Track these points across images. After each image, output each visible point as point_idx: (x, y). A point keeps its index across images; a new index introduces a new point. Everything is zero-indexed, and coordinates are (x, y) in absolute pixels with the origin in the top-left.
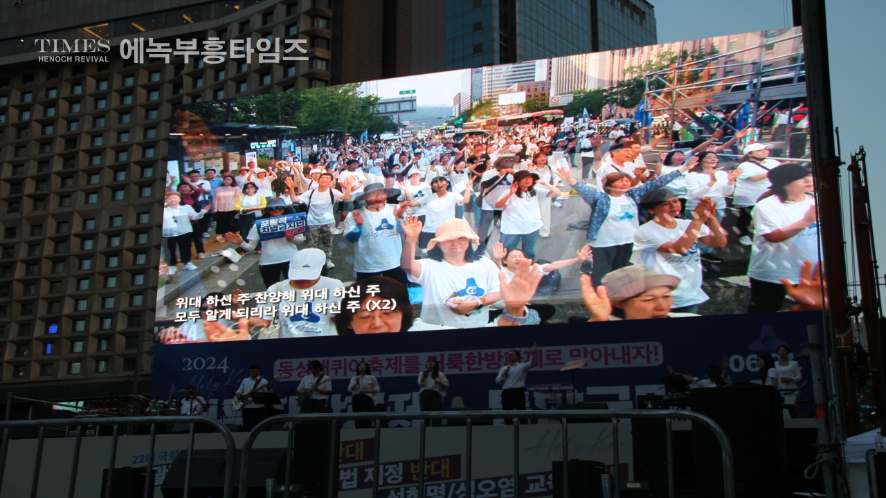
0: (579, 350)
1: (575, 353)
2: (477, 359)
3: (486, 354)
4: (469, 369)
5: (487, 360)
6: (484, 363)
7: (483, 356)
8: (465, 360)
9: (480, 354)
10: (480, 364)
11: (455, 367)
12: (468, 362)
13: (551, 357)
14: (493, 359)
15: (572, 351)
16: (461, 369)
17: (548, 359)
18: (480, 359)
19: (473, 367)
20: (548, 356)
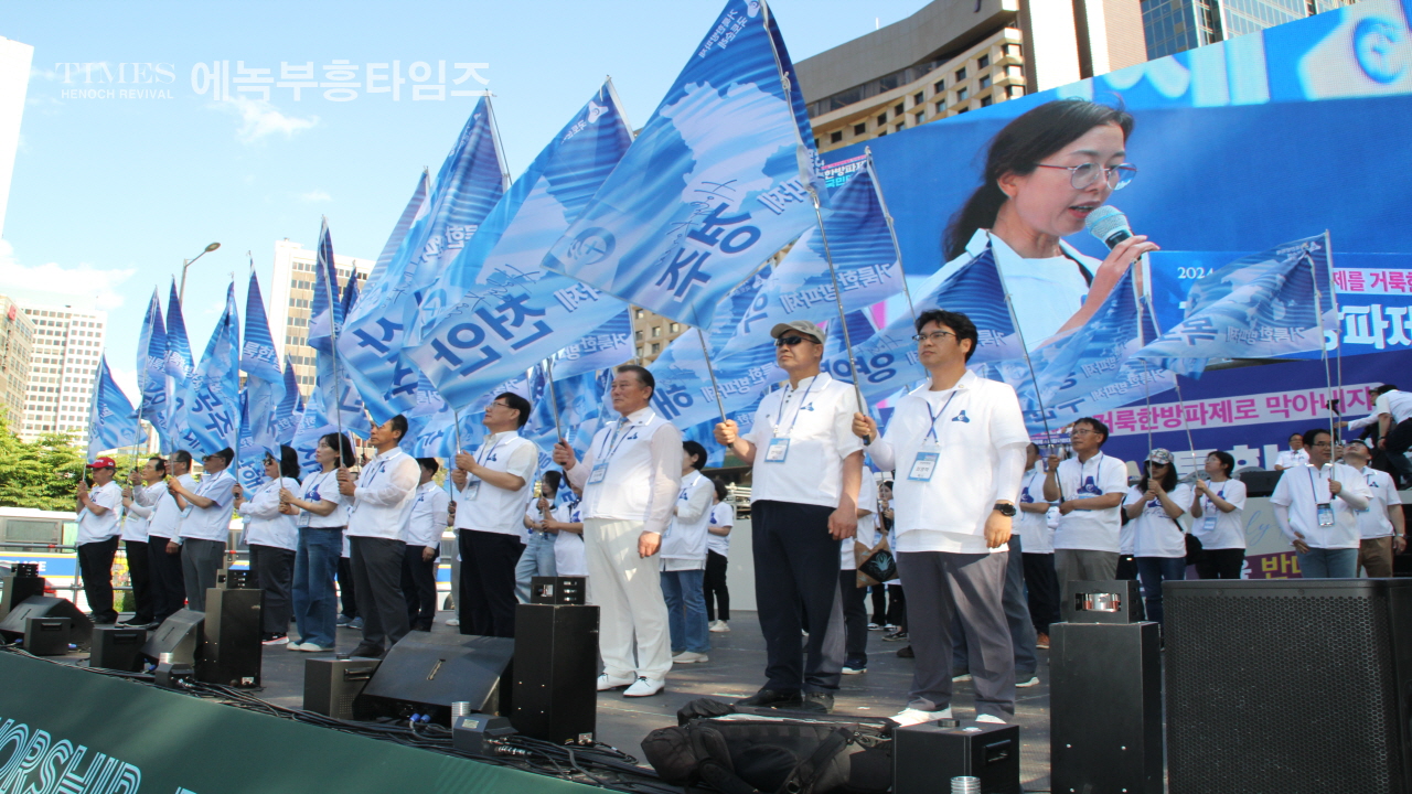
0: (1277, 399)
1: (1273, 402)
2: (1151, 416)
3: (1163, 410)
4: (1143, 428)
5: (1163, 416)
6: (1161, 421)
7: (1159, 412)
8: (1137, 418)
9: (1154, 409)
10: (1155, 421)
11: (1126, 426)
12: (1141, 420)
13: (1242, 409)
14: (1171, 415)
15: (1268, 400)
16: (1133, 428)
17: (1239, 411)
18: (1156, 416)
19: (1146, 425)
20: (1238, 408)
